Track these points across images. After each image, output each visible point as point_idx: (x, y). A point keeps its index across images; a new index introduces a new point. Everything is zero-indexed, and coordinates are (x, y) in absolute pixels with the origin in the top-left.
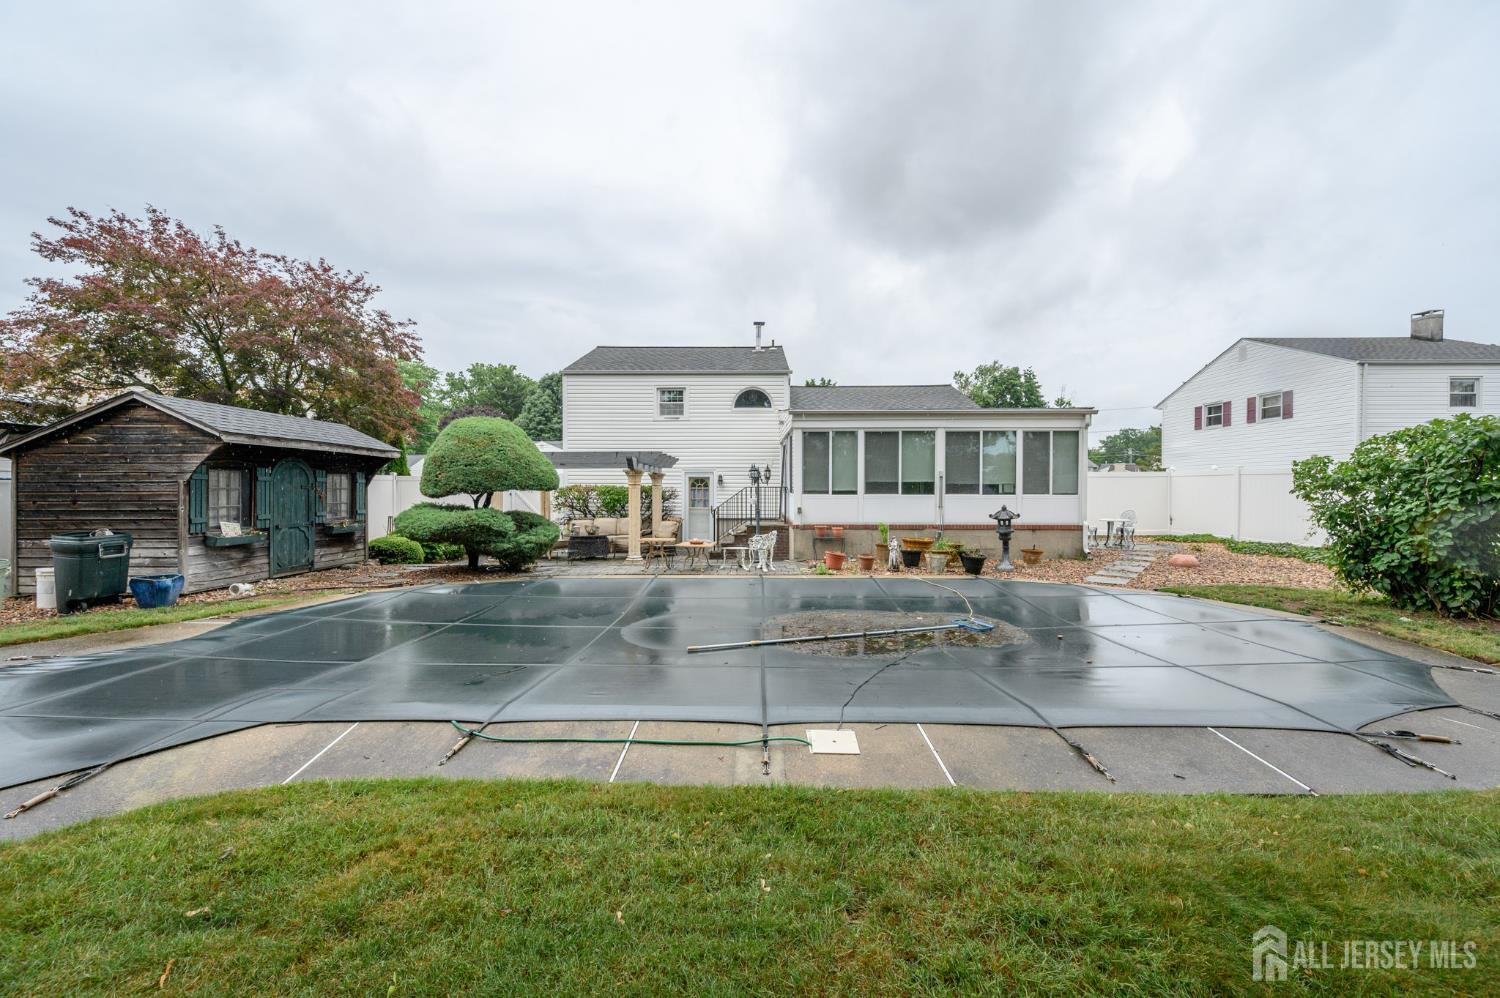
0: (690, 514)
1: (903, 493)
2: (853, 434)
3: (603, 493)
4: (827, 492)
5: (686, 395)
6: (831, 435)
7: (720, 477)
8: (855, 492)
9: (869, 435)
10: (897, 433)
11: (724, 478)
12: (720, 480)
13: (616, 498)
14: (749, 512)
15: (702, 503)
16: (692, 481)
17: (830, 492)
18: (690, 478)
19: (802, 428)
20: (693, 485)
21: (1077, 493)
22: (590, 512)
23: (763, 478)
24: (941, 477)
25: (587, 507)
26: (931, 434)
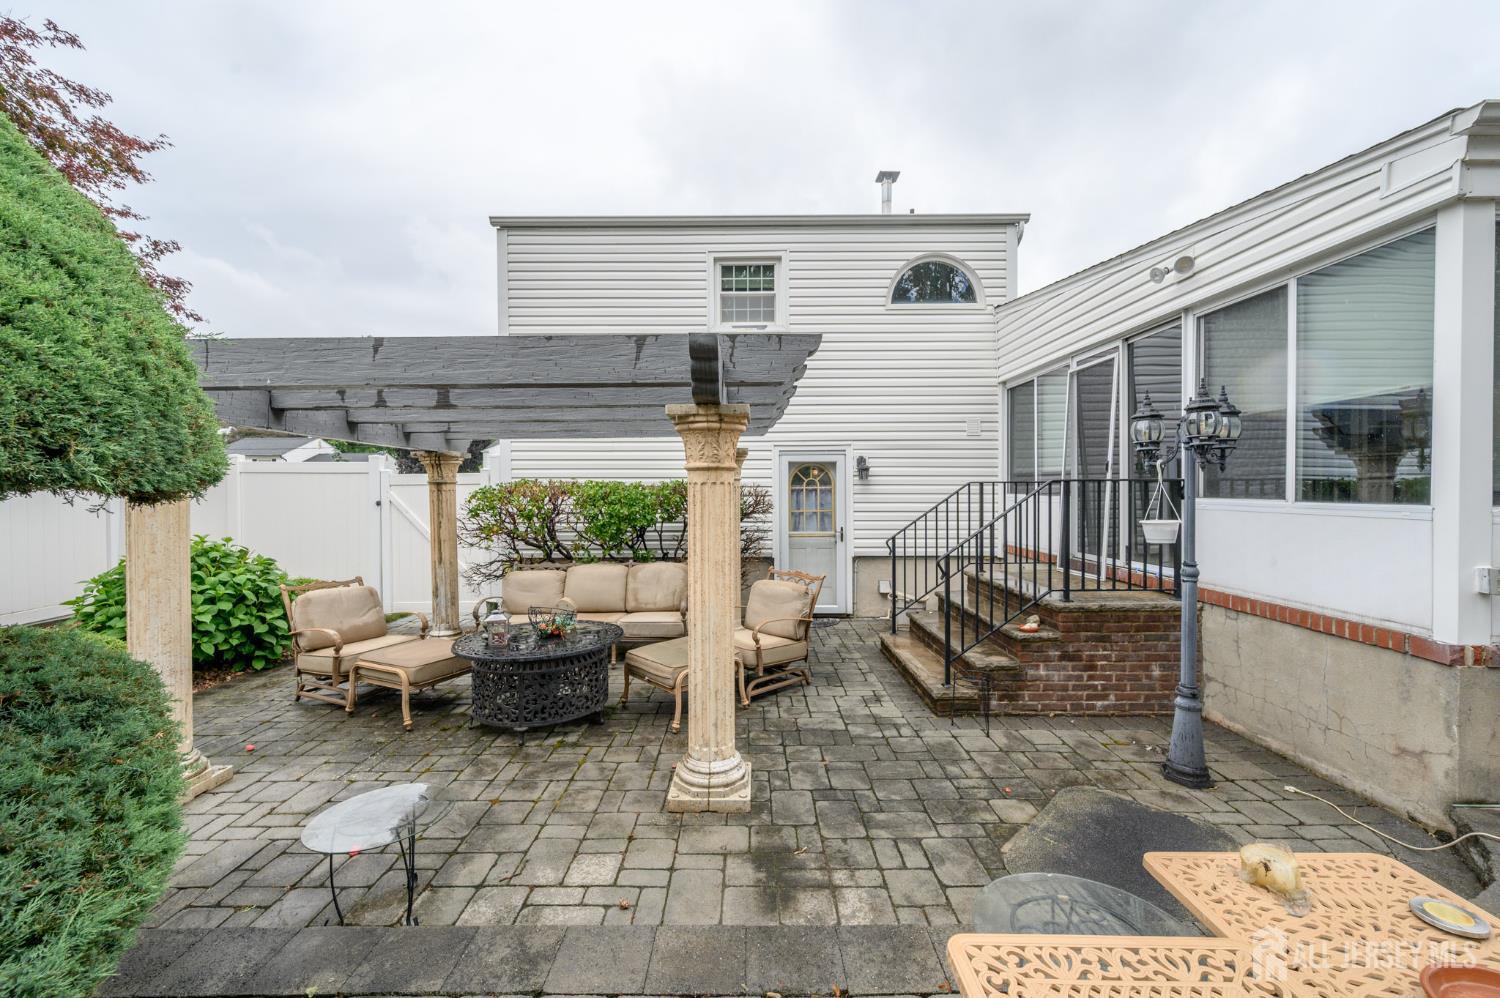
0: (791, 546)
3: (592, 501)
5: (781, 275)
7: (861, 460)
11: (869, 463)
12: (863, 470)
13: (625, 511)
14: (931, 542)
15: (815, 522)
16: (795, 471)
18: (791, 464)
20: (796, 480)
22: (558, 547)
25: (552, 533)
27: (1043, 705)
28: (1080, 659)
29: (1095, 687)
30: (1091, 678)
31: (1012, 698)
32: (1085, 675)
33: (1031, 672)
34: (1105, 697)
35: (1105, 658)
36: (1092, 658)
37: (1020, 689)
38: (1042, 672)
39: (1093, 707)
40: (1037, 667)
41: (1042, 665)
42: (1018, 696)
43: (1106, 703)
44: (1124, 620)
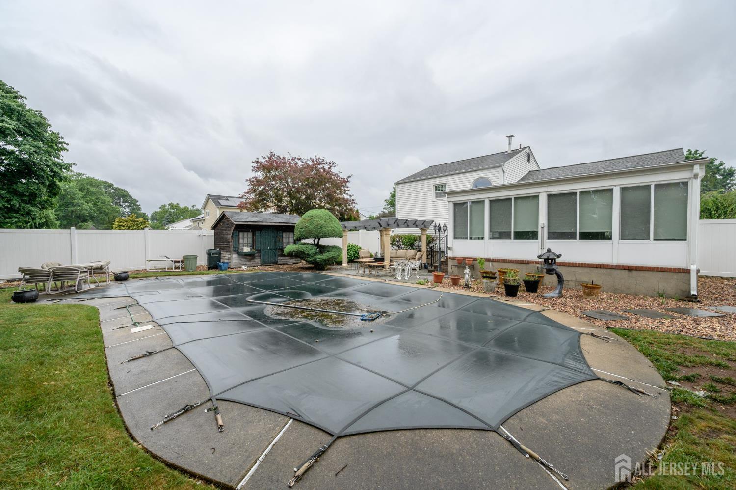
1: (514, 239)
2: (482, 202)
4: (467, 238)
5: (447, 187)
6: (469, 204)
8: (483, 238)
9: (492, 202)
10: (510, 199)
17: (468, 238)
19: (452, 202)
21: (686, 240)
22: (401, 247)
23: (442, 230)
24: (542, 228)
25: (400, 245)
26: (536, 197)
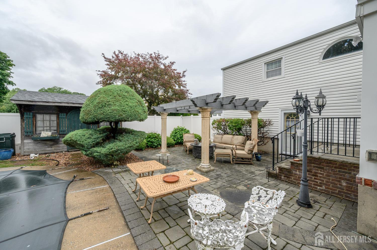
5: (283, 62)
16: (286, 115)
20: (287, 118)
25: (226, 129)
27: (298, 182)
28: (311, 172)
29: (317, 182)
30: (315, 179)
31: (288, 177)
32: (313, 177)
33: (294, 172)
34: (321, 186)
35: (321, 174)
36: (315, 173)
37: (291, 175)
38: (298, 173)
39: (317, 188)
40: (296, 171)
41: (298, 171)
42: (290, 177)
43: (321, 188)
44: (330, 164)
